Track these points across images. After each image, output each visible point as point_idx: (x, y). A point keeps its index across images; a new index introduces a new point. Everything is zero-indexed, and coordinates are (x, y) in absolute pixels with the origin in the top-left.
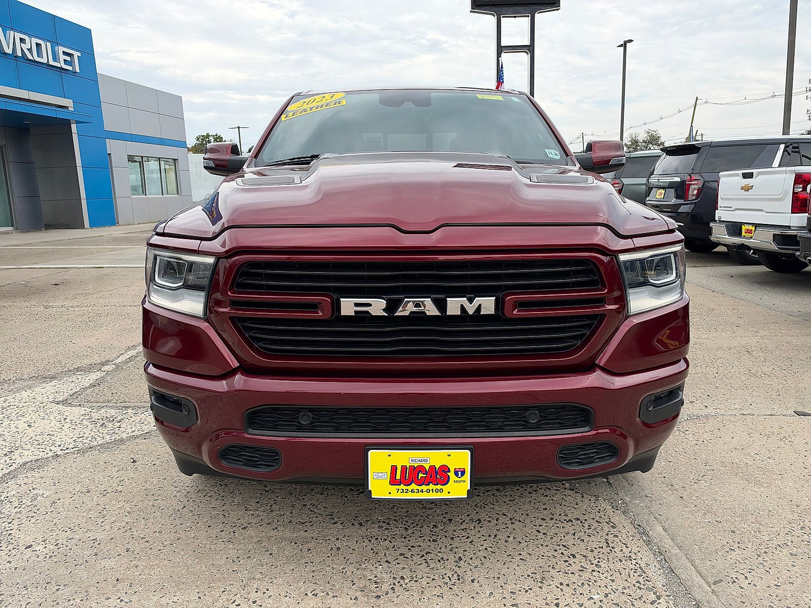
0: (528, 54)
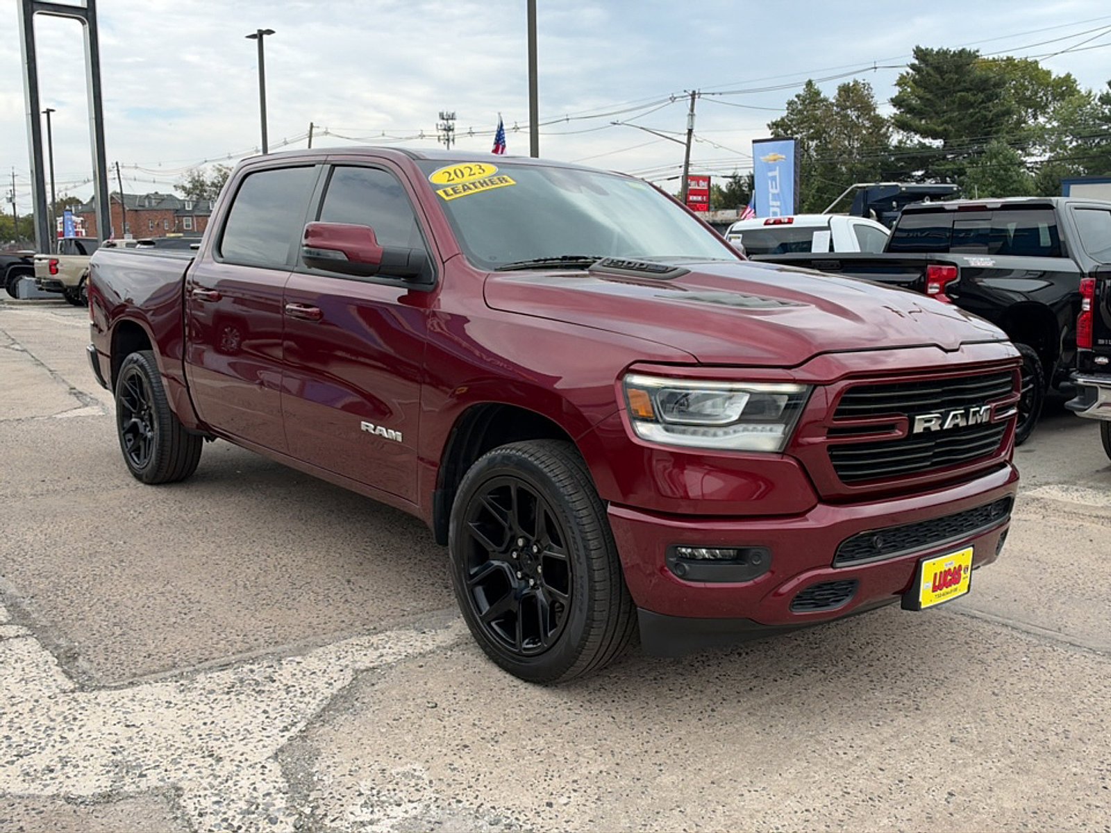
0: (83, 23)
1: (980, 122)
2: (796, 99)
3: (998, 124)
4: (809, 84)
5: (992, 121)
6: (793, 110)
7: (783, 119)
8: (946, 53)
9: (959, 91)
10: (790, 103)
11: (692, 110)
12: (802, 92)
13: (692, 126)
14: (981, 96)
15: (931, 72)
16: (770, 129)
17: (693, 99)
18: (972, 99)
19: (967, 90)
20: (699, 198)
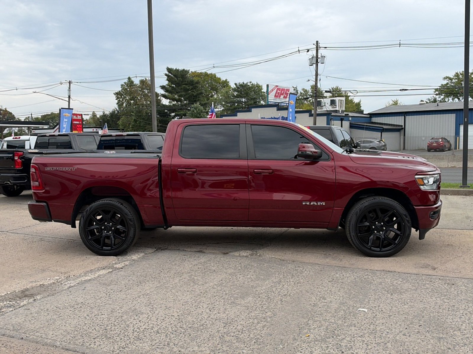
1: (191, 96)
2: (124, 84)
3: (199, 97)
4: (129, 78)
5: (196, 96)
6: (123, 88)
7: (119, 92)
8: (178, 70)
9: (183, 85)
10: (122, 85)
11: (70, 88)
12: (126, 82)
13: (70, 94)
14: (191, 87)
15: (173, 77)
16: (115, 95)
17: (70, 84)
18: (188, 88)
19: (186, 84)
20: (78, 123)
